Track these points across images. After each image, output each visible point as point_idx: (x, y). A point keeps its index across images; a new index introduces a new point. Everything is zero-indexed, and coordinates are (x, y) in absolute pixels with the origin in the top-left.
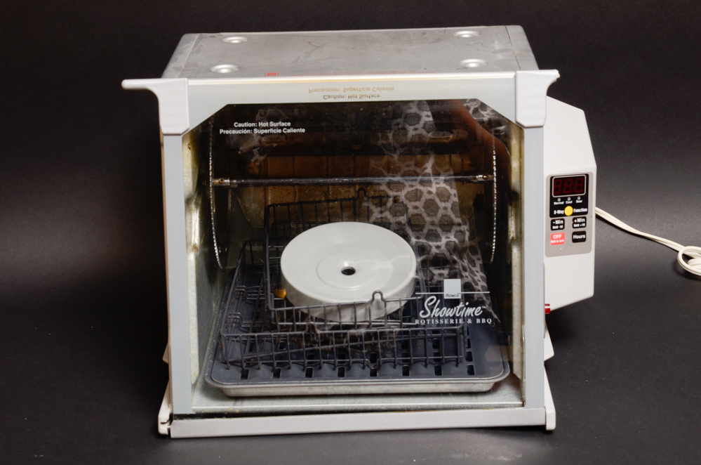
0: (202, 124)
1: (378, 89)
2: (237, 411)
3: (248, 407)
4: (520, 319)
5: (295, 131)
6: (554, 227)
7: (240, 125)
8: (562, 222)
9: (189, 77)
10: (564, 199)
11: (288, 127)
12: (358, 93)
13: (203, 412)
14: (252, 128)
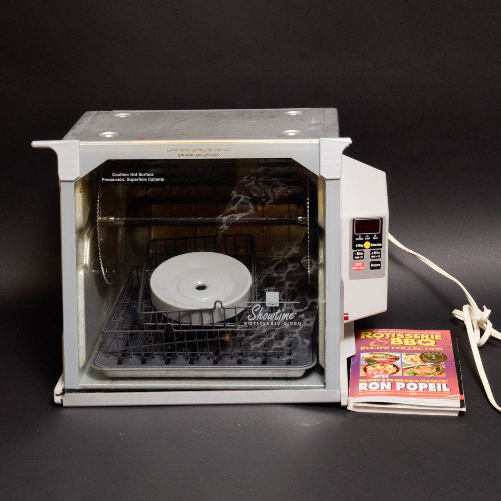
0: (89, 174)
1: (218, 150)
2: (113, 388)
3: (121, 385)
4: (323, 323)
5: (157, 180)
6: (356, 257)
7: (117, 175)
8: (362, 253)
9: (81, 140)
10: (364, 237)
11: (152, 177)
12: (203, 153)
13: (88, 388)
14: (125, 178)
